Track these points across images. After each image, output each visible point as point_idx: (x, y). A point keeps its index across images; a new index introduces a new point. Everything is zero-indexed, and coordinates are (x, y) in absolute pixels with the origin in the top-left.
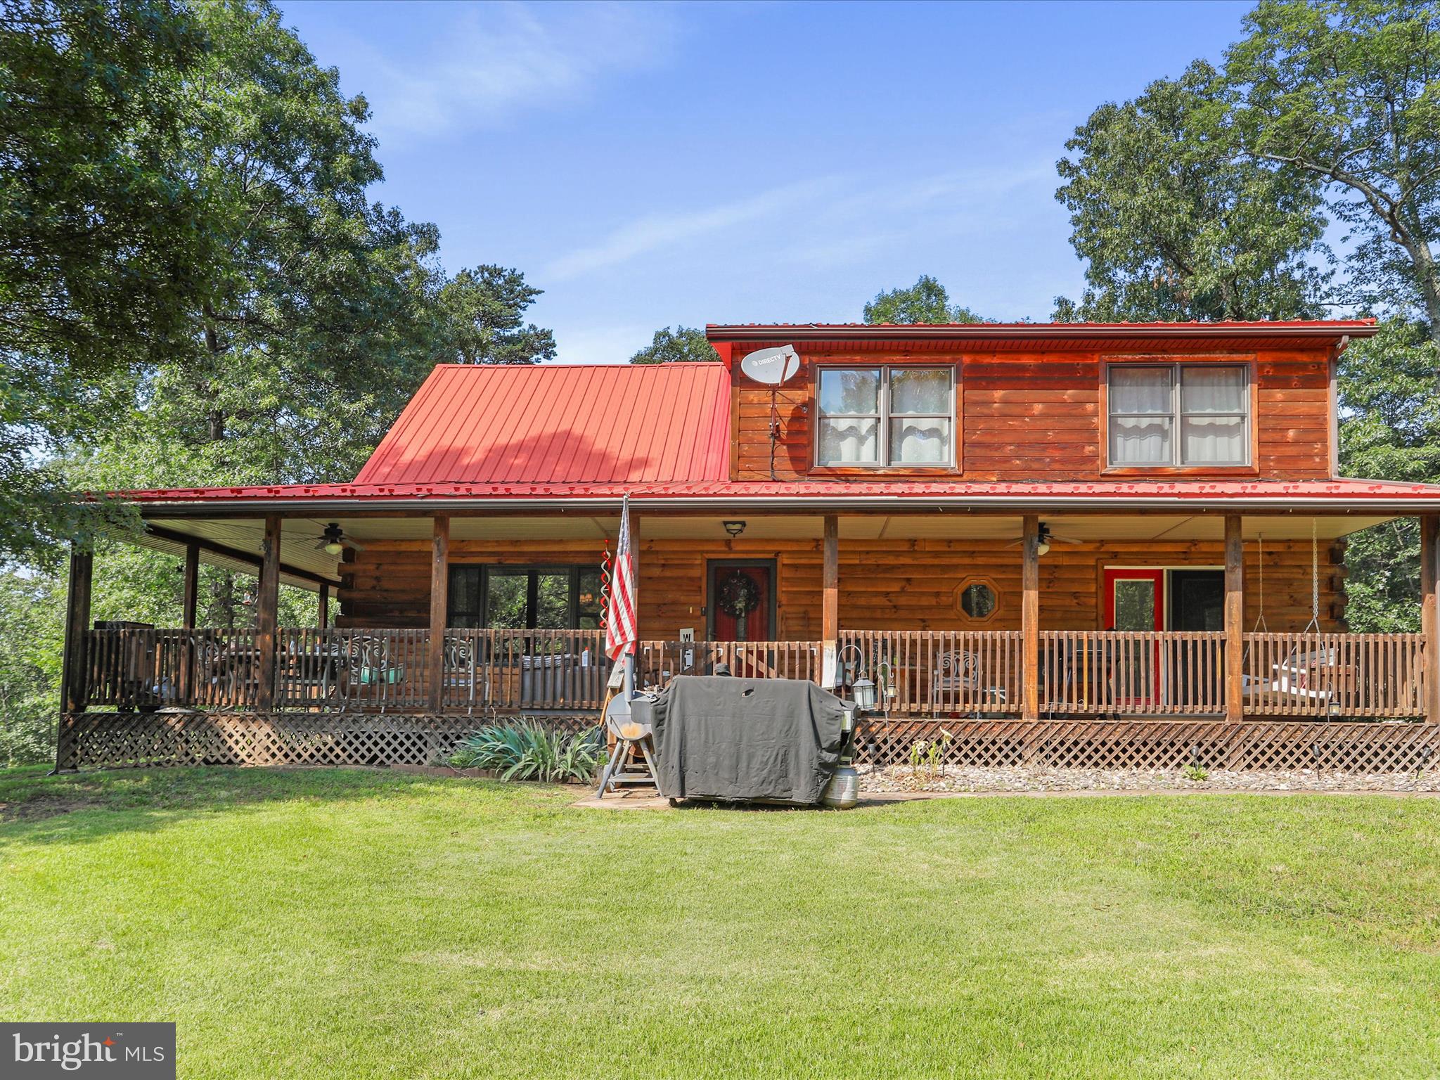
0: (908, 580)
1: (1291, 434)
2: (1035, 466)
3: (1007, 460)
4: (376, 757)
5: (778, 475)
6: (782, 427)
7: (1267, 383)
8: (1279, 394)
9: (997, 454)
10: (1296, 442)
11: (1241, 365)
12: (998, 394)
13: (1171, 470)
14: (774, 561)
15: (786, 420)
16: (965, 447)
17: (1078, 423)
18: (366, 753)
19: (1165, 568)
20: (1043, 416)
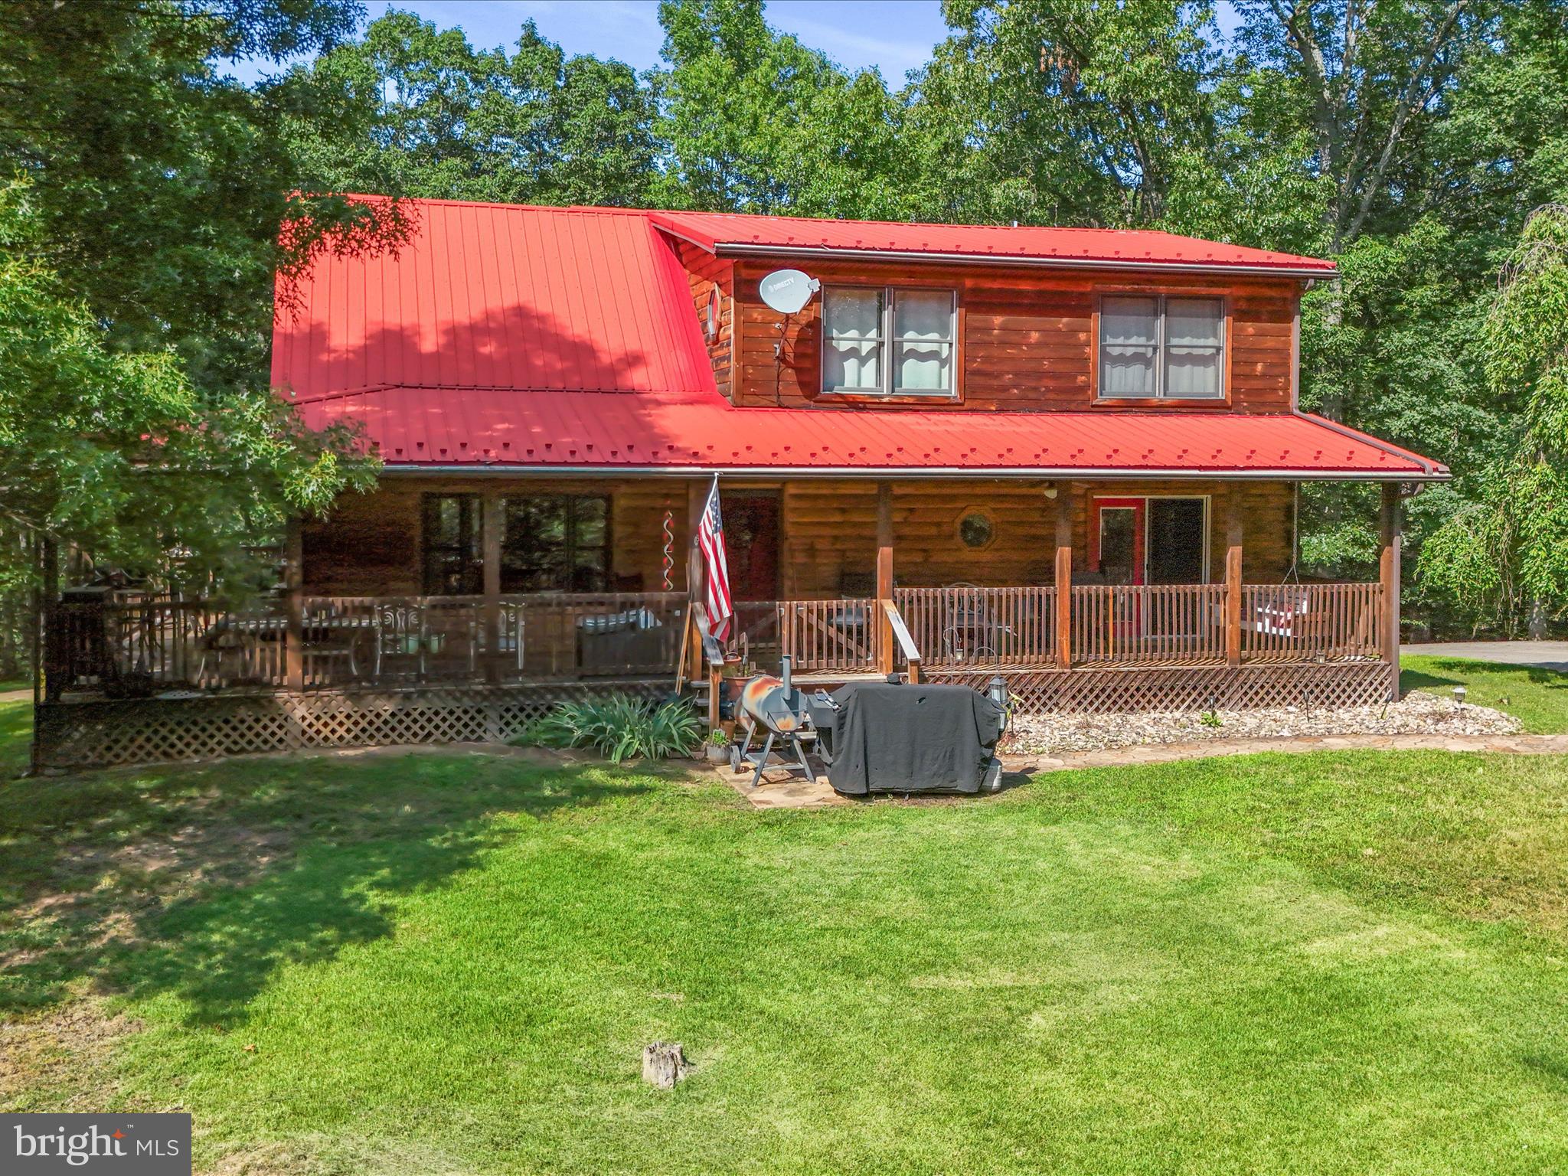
0: (911, 510)
1: (1259, 367)
2: (1032, 395)
3: (1005, 389)
4: (430, 734)
5: (785, 401)
6: (788, 349)
7: (1241, 316)
8: (1250, 328)
9: (995, 383)
10: (1263, 376)
11: (1218, 299)
12: (998, 320)
13: (1155, 401)
14: (780, 491)
15: (792, 342)
16: (966, 375)
17: (1071, 353)
18: (419, 731)
19: (1147, 497)
20: (1039, 344)
